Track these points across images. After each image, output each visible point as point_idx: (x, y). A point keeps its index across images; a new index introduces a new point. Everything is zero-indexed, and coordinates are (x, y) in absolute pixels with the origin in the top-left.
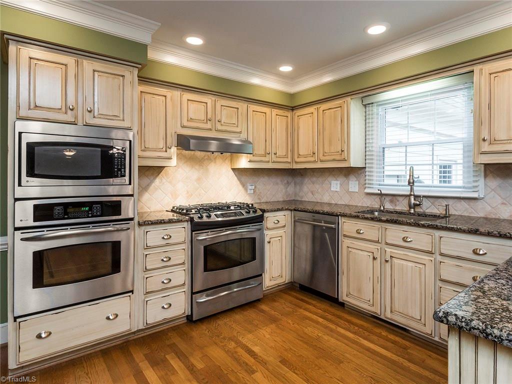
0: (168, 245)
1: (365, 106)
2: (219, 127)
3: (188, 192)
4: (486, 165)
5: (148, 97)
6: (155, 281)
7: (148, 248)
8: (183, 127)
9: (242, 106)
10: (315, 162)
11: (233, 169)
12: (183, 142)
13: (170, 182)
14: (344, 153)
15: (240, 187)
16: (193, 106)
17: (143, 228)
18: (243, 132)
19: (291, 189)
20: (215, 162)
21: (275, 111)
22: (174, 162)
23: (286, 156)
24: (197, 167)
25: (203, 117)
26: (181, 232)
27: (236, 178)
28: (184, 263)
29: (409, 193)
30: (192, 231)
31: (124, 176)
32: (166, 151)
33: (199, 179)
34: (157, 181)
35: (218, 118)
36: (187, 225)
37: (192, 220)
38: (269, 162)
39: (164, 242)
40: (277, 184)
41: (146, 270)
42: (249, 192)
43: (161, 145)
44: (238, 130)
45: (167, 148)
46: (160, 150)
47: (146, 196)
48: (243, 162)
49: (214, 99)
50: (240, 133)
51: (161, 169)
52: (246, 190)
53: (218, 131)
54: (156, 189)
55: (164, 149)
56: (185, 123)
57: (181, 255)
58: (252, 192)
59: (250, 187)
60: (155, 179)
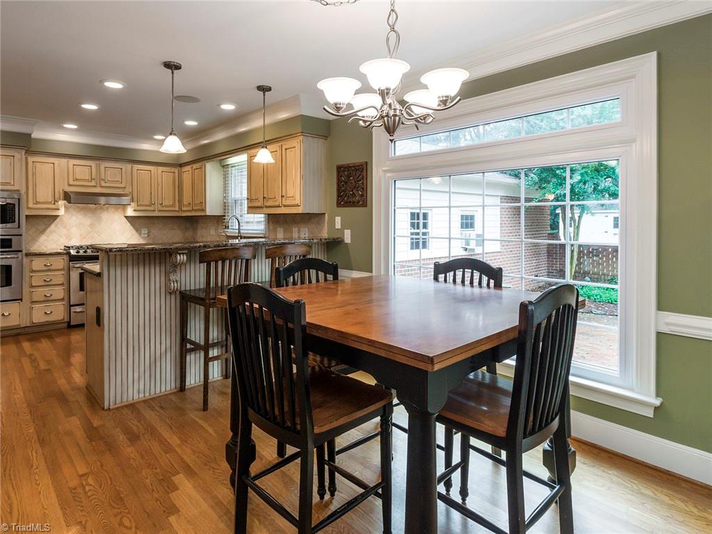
0: (49, 270)
1: (223, 166)
2: (103, 184)
3: (81, 235)
4: (269, 215)
5: (38, 165)
6: (39, 294)
7: (33, 271)
8: (69, 185)
9: (127, 167)
10: (190, 211)
11: (126, 217)
12: (67, 197)
13: (65, 227)
14: (203, 203)
15: (134, 232)
16: (78, 169)
17: (30, 257)
18: (127, 187)
21: (161, 169)
22: (62, 212)
23: (173, 205)
24: (90, 215)
25: (87, 177)
26: (60, 263)
27: (129, 224)
28: (62, 284)
29: (237, 235)
30: (70, 261)
31: (14, 222)
32: (55, 204)
33: (91, 225)
34: (53, 226)
35: (103, 177)
36: (66, 258)
37: (69, 253)
38: (154, 211)
39: (46, 268)
40: (174, 229)
41: (32, 287)
42: (143, 236)
43: (50, 199)
44: (122, 186)
45: (55, 201)
46: (50, 203)
47: (43, 238)
48: (130, 212)
49: (98, 162)
50: (125, 188)
51: (56, 217)
52: (140, 234)
53: (102, 187)
54: (51, 232)
55: (53, 202)
56: (71, 182)
57: (59, 278)
58: (146, 236)
59: (143, 232)
60: (50, 225)
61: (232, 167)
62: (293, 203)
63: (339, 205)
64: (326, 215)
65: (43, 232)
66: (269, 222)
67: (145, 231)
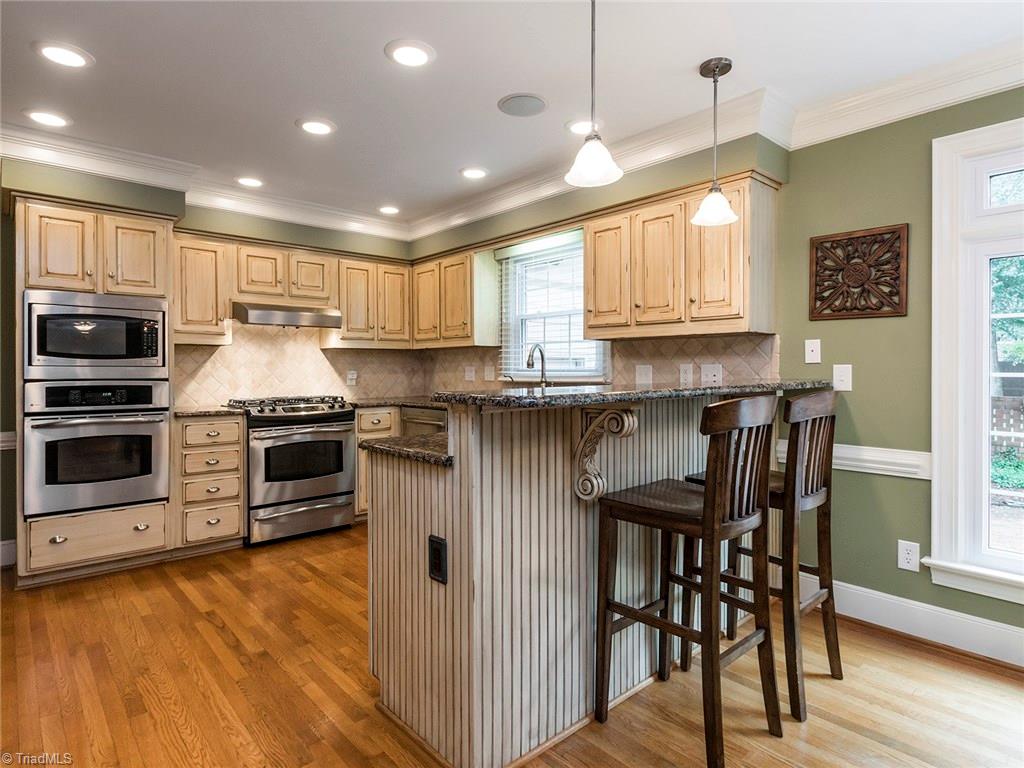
0: (215, 444)
1: (500, 262)
2: (295, 291)
3: (253, 382)
4: (613, 341)
5: (190, 254)
6: (199, 487)
7: (187, 446)
8: (241, 292)
9: (331, 262)
10: (436, 339)
11: (323, 350)
12: (239, 312)
13: (228, 368)
14: (467, 325)
15: (335, 376)
16: (255, 264)
17: (182, 421)
18: (331, 298)
19: (417, 380)
20: (295, 340)
21: (383, 267)
22: (228, 339)
23: (401, 331)
24: (268, 347)
25: (270, 278)
26: (233, 429)
27: (328, 363)
28: (237, 469)
29: (539, 380)
30: (249, 428)
31: (156, 355)
32: (217, 324)
33: (270, 364)
34: (208, 365)
35: (294, 279)
36: (242, 421)
37: (248, 413)
38: (373, 339)
39: (209, 441)
40: (396, 372)
41: (186, 474)
42: (349, 382)
43: (210, 316)
44: (324, 295)
45: (219, 320)
46: (209, 323)
47: (192, 387)
48: (334, 340)
49: (286, 253)
50: (328, 298)
51: (214, 347)
52: (345, 380)
53: (292, 296)
54: (207, 377)
55: (214, 322)
56: (244, 287)
57: (232, 458)
58: (354, 383)
59: (350, 376)
60: (205, 362)
61: (516, 262)
62: (726, 312)
63: (815, 315)
64: (778, 337)
65: (193, 374)
66: (613, 355)
67: (352, 375)
